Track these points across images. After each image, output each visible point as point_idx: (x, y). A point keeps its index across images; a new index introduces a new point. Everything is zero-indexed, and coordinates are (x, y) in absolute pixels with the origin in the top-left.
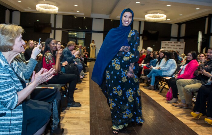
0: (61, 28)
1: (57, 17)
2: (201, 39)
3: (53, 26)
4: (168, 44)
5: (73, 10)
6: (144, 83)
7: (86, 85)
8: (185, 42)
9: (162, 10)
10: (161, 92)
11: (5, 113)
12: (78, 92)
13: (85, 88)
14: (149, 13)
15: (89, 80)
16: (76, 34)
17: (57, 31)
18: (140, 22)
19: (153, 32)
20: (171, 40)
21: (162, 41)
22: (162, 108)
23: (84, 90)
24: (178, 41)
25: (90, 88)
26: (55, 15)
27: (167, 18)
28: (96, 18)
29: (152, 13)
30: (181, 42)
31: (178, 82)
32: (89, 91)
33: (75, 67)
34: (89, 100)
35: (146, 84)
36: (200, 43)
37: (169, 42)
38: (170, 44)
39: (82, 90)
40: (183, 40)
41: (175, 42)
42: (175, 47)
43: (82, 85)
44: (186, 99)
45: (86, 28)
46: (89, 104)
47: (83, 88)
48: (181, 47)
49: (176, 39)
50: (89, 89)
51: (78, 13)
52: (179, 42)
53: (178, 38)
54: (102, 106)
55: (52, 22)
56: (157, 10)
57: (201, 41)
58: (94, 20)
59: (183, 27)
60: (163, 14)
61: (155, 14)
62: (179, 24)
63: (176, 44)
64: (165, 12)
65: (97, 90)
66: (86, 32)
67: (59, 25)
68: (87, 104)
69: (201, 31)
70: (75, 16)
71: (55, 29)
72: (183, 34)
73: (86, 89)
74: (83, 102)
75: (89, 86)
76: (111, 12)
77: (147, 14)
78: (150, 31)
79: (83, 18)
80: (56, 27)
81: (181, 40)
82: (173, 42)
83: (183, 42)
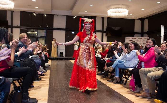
0: (19, 25)
1: (14, 13)
2: (164, 33)
3: (9, 24)
4: (132, 40)
5: (31, 6)
6: (108, 77)
7: (45, 82)
9: (124, 5)
10: (125, 85)
12: (36, 89)
13: (43, 85)
14: (112, 8)
15: (49, 78)
16: (36, 33)
17: (14, 30)
18: (103, 18)
19: (117, 28)
20: (135, 36)
21: (126, 37)
22: (125, 99)
23: (43, 87)
24: (142, 36)
25: (50, 85)
26: (12, 12)
27: (129, 13)
28: (57, 15)
29: (114, 8)
30: (145, 37)
31: (140, 70)
32: (48, 88)
33: (32, 61)
34: (47, 96)
35: (110, 78)
36: (162, 37)
37: (133, 37)
38: (134, 40)
39: (40, 87)
40: (147, 35)
43: (40, 82)
44: (149, 88)
45: (48, 27)
46: (47, 100)
47: (41, 86)
49: (140, 35)
50: (48, 86)
51: (37, 9)
52: (143, 38)
53: (142, 34)
54: (62, 101)
55: (9, 19)
56: (119, 5)
57: (164, 35)
58: (55, 17)
59: (146, 22)
60: (125, 8)
61: (117, 9)
62: (142, 20)
63: (140, 40)
64: (127, 7)
65: (57, 86)
66: (47, 30)
67: (17, 22)
68: (45, 100)
69: (163, 25)
70: (35, 13)
71: (12, 27)
72: (146, 29)
73: (45, 86)
74: (40, 98)
75: (48, 83)
76: (72, 8)
77: (110, 9)
78: (113, 28)
79: (43, 14)
80: (13, 25)
81: (144, 35)
82: (137, 38)
83: (147, 37)
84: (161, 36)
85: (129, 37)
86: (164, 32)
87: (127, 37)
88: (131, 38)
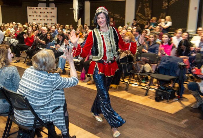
4: (36, 10)
8: (56, 8)
11: (60, 106)
20: (39, 5)
21: (28, 7)
24: (48, 6)
30: (52, 8)
36: (76, 11)
37: (37, 8)
38: (39, 11)
40: (54, 5)
41: (45, 8)
42: (46, 14)
48: (53, 14)
49: (45, 4)
52: (49, 8)
63: (46, 11)
81: (50, 4)
82: (42, 8)
83: (54, 8)
84: (74, 8)
85: (32, 7)
86: (78, 5)
87: (30, 7)
88: (35, 8)
